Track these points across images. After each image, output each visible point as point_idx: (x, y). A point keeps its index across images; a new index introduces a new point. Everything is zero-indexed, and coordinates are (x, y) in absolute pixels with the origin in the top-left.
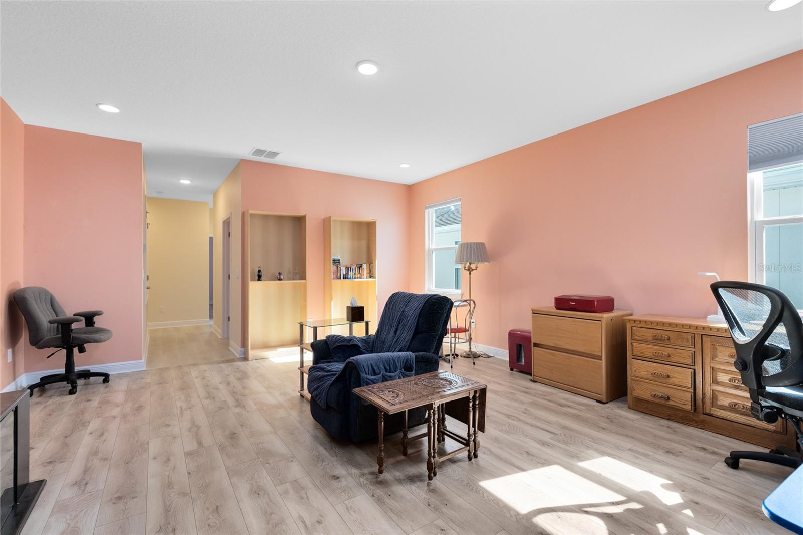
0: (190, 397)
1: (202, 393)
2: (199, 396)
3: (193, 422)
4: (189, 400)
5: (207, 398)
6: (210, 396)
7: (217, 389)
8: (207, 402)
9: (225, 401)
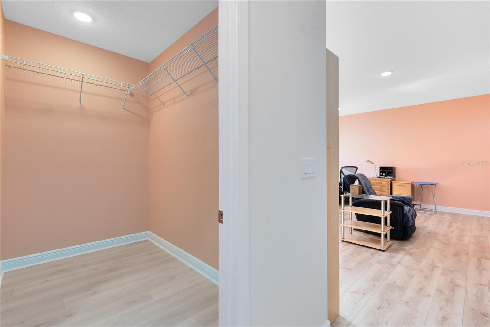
0: (476, 296)
1: (460, 295)
2: (466, 292)
3: (480, 272)
4: (479, 294)
5: (458, 286)
6: (454, 287)
7: (440, 291)
8: (460, 282)
9: (442, 274)
